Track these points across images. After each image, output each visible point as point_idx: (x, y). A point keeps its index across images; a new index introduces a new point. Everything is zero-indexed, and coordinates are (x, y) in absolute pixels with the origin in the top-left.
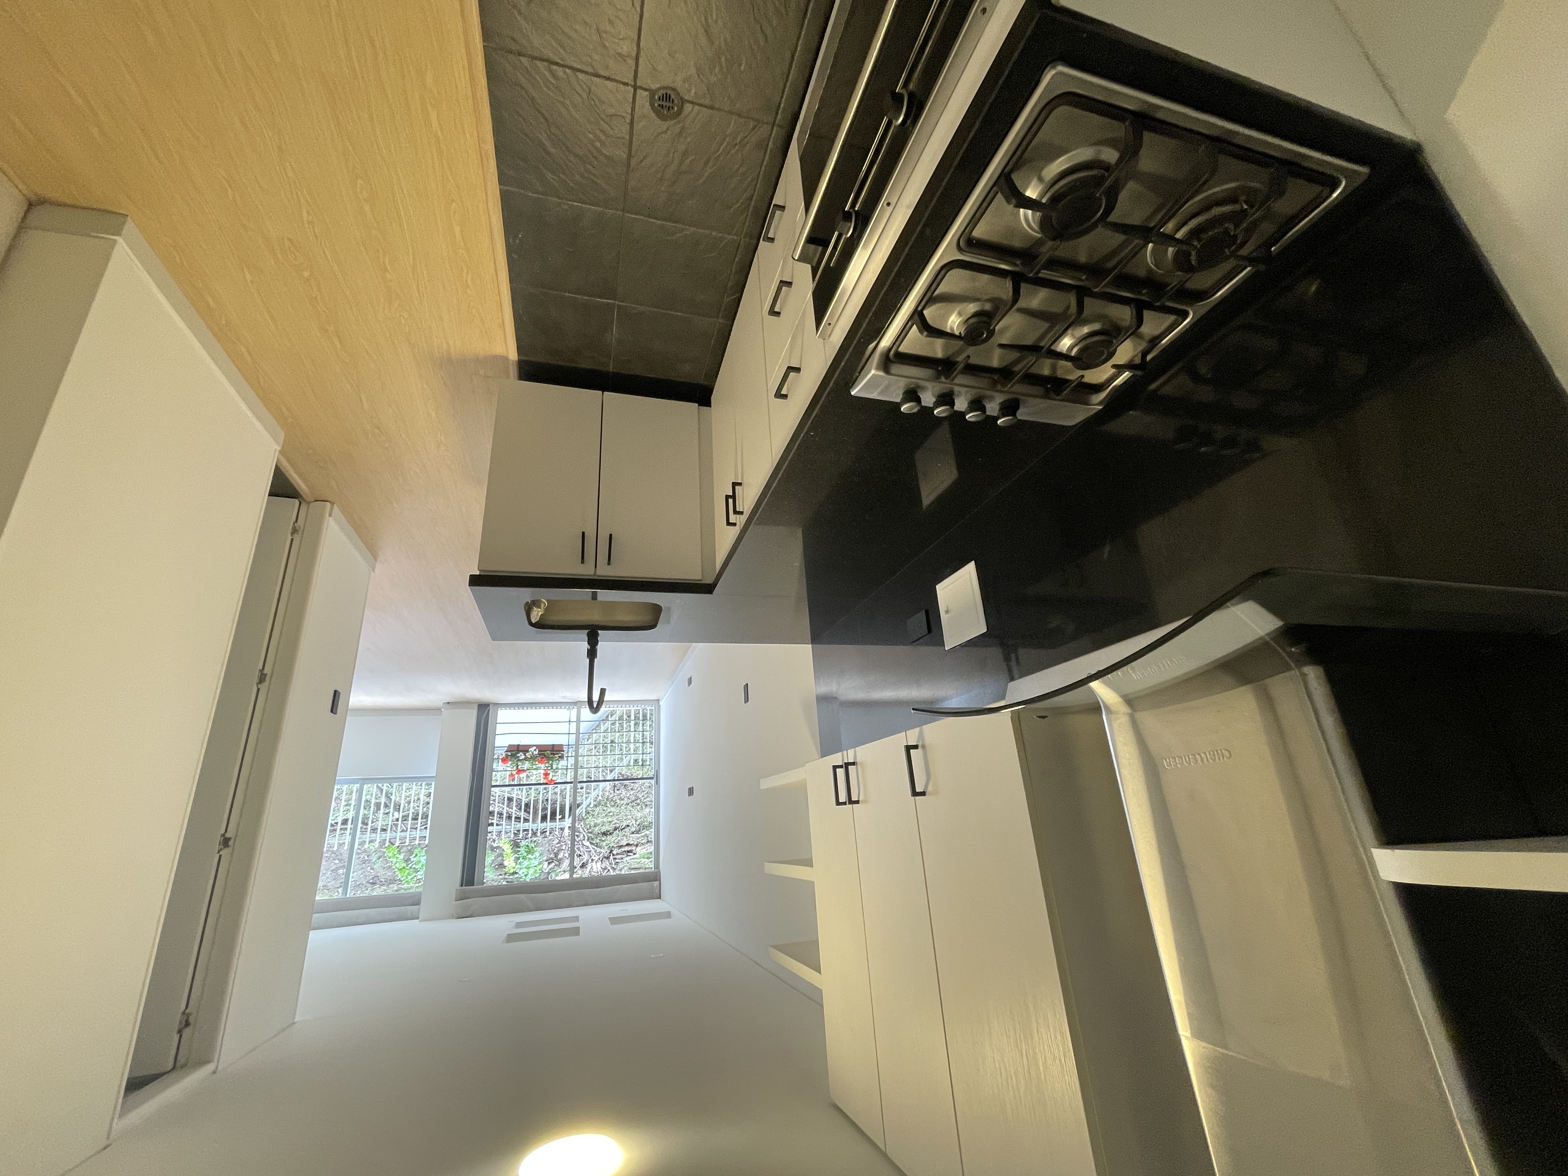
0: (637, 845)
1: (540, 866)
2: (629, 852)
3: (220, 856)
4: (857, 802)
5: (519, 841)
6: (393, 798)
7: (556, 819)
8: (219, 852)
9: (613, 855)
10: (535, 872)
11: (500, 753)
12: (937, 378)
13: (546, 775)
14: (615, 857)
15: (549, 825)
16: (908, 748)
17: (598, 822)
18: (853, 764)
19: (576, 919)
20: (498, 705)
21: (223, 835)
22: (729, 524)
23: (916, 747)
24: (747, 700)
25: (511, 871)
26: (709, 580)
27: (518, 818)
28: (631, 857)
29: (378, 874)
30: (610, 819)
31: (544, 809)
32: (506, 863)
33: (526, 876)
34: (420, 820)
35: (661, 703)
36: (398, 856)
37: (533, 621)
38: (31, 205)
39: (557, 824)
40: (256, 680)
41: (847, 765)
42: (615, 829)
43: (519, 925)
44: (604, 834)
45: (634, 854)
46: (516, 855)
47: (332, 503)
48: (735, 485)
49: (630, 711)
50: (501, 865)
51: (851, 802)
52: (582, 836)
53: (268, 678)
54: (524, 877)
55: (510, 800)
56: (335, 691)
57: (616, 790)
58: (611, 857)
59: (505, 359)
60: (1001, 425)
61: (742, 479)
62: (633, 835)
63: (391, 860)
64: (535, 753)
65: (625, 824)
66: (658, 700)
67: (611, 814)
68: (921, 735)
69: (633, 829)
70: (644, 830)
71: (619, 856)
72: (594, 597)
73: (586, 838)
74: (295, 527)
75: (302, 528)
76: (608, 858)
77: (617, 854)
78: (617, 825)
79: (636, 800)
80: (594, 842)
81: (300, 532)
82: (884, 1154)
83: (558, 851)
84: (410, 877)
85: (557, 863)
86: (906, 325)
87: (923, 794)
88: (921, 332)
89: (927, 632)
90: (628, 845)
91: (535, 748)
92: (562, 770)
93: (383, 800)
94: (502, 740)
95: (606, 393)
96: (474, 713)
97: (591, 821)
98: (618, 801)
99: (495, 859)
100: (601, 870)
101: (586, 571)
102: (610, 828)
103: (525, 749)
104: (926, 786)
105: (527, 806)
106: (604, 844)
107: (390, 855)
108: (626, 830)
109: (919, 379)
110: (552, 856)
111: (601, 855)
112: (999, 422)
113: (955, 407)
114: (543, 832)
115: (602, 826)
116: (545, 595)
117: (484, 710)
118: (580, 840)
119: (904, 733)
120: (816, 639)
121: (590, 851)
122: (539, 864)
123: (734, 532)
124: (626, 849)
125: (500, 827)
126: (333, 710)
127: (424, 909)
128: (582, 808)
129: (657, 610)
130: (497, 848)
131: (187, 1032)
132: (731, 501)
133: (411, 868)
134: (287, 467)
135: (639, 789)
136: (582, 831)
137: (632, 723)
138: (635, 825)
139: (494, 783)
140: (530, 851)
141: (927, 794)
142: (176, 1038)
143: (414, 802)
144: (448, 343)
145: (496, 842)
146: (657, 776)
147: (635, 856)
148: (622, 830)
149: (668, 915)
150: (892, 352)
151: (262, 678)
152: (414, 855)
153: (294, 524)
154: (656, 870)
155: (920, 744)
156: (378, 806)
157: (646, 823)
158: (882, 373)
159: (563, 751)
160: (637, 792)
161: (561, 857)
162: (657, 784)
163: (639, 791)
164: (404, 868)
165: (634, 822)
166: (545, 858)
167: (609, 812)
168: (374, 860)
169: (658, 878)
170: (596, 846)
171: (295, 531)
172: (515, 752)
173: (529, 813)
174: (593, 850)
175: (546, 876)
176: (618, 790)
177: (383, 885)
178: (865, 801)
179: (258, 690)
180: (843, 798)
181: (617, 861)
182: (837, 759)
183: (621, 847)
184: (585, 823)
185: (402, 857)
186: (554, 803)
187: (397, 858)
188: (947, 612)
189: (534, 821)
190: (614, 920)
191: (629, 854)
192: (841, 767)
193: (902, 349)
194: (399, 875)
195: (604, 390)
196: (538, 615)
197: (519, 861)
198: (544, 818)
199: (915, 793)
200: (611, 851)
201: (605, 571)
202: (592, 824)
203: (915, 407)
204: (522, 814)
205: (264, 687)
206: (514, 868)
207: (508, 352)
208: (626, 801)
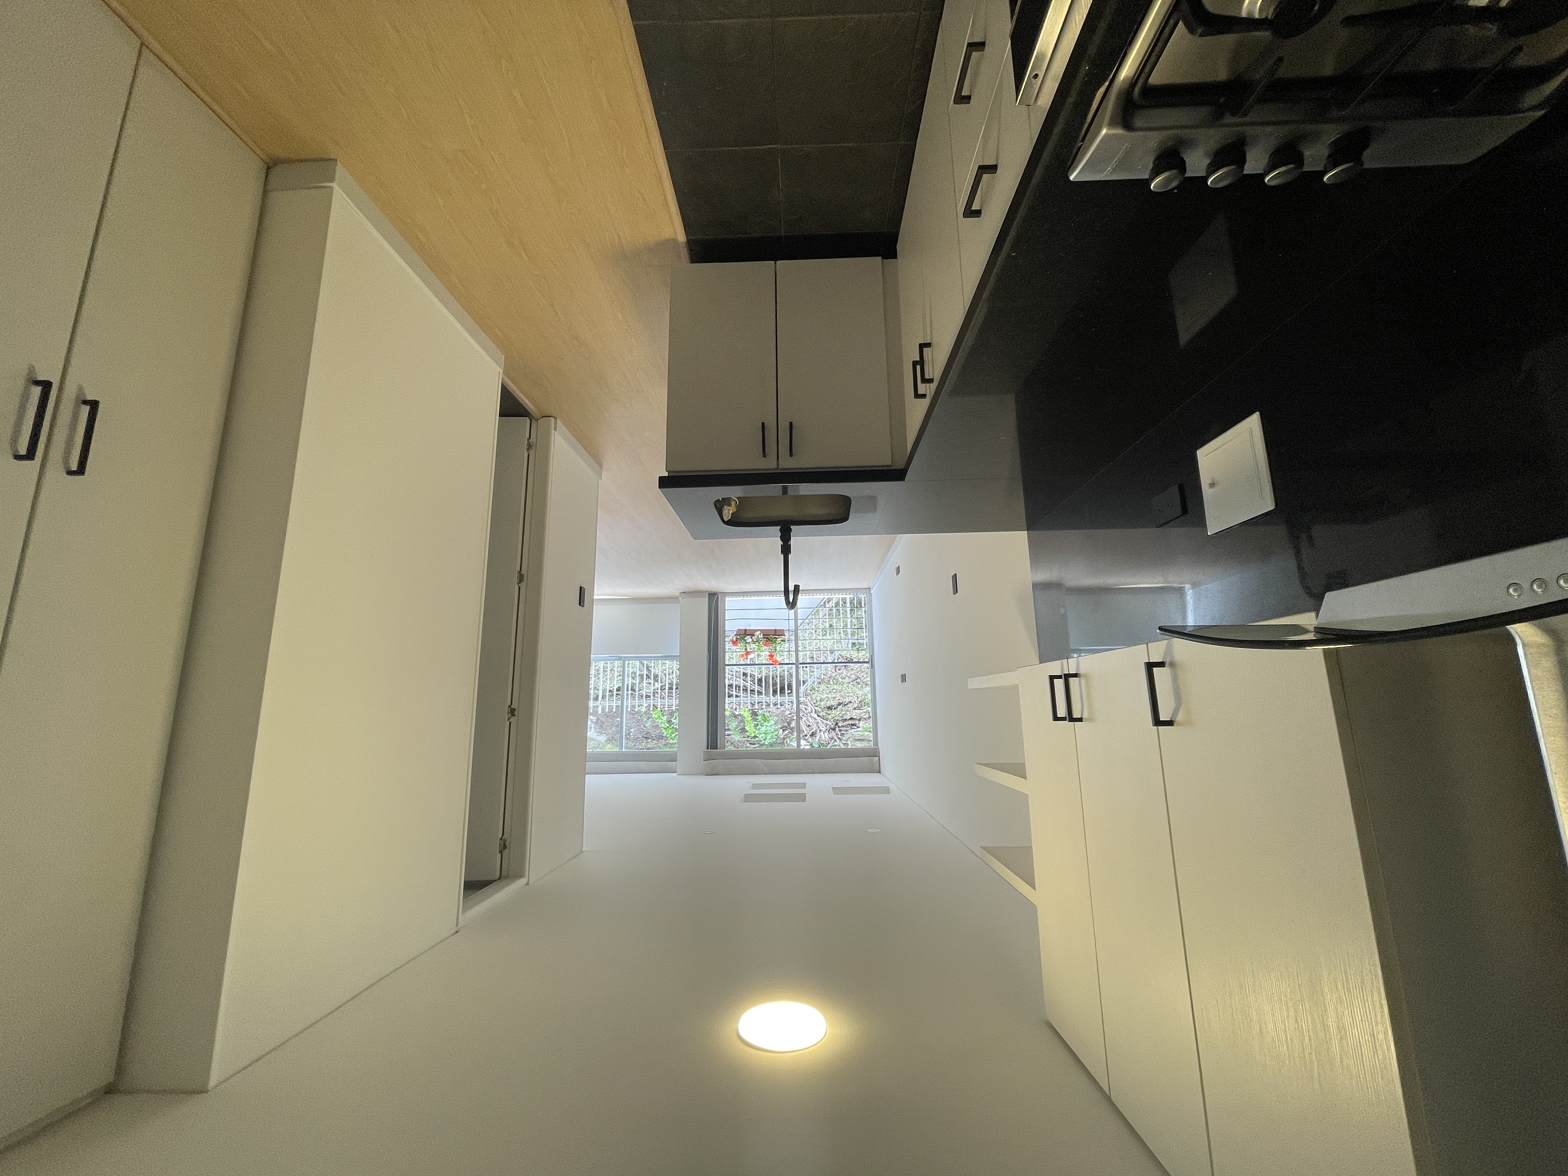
0: (860, 720)
1: (776, 733)
2: (853, 725)
3: (510, 722)
4: (1080, 720)
5: (756, 710)
6: (653, 670)
7: (785, 693)
8: (509, 719)
9: (839, 727)
10: (772, 737)
11: (731, 636)
12: (1215, 119)
13: (771, 656)
14: (841, 729)
15: (779, 698)
16: (1150, 666)
17: (823, 697)
18: (1075, 675)
19: (803, 785)
20: (725, 594)
21: (510, 706)
22: (917, 396)
23: (1161, 664)
24: (956, 591)
25: (753, 735)
26: (900, 465)
27: (752, 691)
28: (855, 730)
29: (649, 731)
30: (834, 696)
31: (775, 684)
32: (747, 728)
33: (765, 740)
34: (674, 691)
35: (872, 592)
36: (662, 717)
37: (726, 520)
38: (270, 166)
39: (786, 698)
40: (516, 580)
41: (1067, 677)
42: (839, 704)
43: (755, 786)
44: (830, 708)
45: (858, 727)
46: (755, 722)
47: (555, 418)
48: (922, 346)
49: (845, 598)
50: (743, 730)
51: (1072, 719)
52: (810, 709)
53: (525, 576)
54: (763, 741)
55: (745, 674)
56: (581, 587)
57: (837, 670)
58: (837, 729)
59: (675, 241)
60: (1331, 182)
61: (932, 338)
62: (856, 711)
63: (658, 720)
64: (760, 637)
65: (847, 700)
66: (870, 588)
67: (834, 691)
68: (1169, 650)
69: (855, 705)
70: (866, 707)
71: (845, 729)
72: (785, 491)
73: (814, 711)
74: (529, 444)
75: (535, 444)
76: (834, 729)
77: (842, 726)
78: (841, 701)
79: (857, 679)
80: (821, 715)
81: (534, 448)
82: (1108, 1099)
83: (791, 720)
84: (673, 735)
85: (790, 731)
86: (1164, 28)
87: (1170, 723)
88: (1191, 30)
89: (1180, 512)
90: (851, 719)
91: (759, 632)
92: (784, 651)
93: (645, 672)
94: (731, 625)
95: (778, 262)
96: (705, 601)
97: (817, 696)
98: (840, 680)
99: (739, 725)
100: (829, 740)
101: (768, 464)
102: (834, 703)
103: (751, 634)
104: (1176, 712)
105: (760, 680)
106: (830, 717)
107: (656, 716)
108: (849, 705)
109: (1185, 127)
110: (786, 724)
111: (828, 726)
112: (1325, 179)
113: (1246, 167)
114: (775, 704)
115: (827, 701)
116: (734, 492)
117: (714, 598)
118: (809, 713)
119: (1145, 645)
120: (1031, 525)
121: (818, 722)
122: (775, 731)
123: (925, 403)
124: (850, 722)
125: (738, 699)
126: (581, 602)
127: (679, 765)
128: (807, 685)
129: (846, 502)
130: (739, 715)
131: (506, 852)
132: (918, 367)
133: (673, 727)
134: (512, 387)
135: (859, 669)
136: (809, 704)
137: (848, 610)
138: (857, 702)
139: (727, 663)
140: (765, 719)
141: (1175, 724)
142: (499, 855)
143: (669, 674)
144: (619, 236)
145: (738, 710)
146: (872, 660)
147: (858, 729)
148: (845, 705)
149: (886, 790)
150: (1137, 90)
151: (521, 578)
152: (674, 718)
153: (528, 440)
154: (875, 747)
155: (1168, 660)
156: (641, 676)
157: (866, 700)
158: (1119, 131)
159: (785, 635)
160: (857, 672)
161: (793, 726)
162: (872, 668)
163: (858, 672)
164: (668, 727)
165: (856, 699)
166: (780, 726)
167: (833, 689)
168: (645, 720)
169: (877, 754)
170: (823, 719)
171: (530, 447)
172: (743, 635)
173: (762, 686)
174: (820, 722)
175: (782, 741)
176: (839, 670)
177: (654, 740)
178: (1090, 720)
179: (519, 587)
180: (1062, 712)
181: (842, 732)
182: (1055, 667)
183: (846, 720)
184: (811, 698)
185: (665, 718)
186: (782, 678)
187: (662, 719)
188: (1212, 485)
189: (767, 694)
190: (837, 790)
191: (853, 727)
192: (1059, 677)
193: (1154, 80)
194: (665, 733)
195: (775, 259)
196: (729, 513)
197: (758, 727)
198: (775, 692)
199: (1157, 722)
200: (837, 724)
201: (788, 463)
202: (818, 699)
203: (1175, 178)
204: (757, 688)
205: (523, 585)
206: (754, 732)
207: (676, 235)
208: (847, 680)
